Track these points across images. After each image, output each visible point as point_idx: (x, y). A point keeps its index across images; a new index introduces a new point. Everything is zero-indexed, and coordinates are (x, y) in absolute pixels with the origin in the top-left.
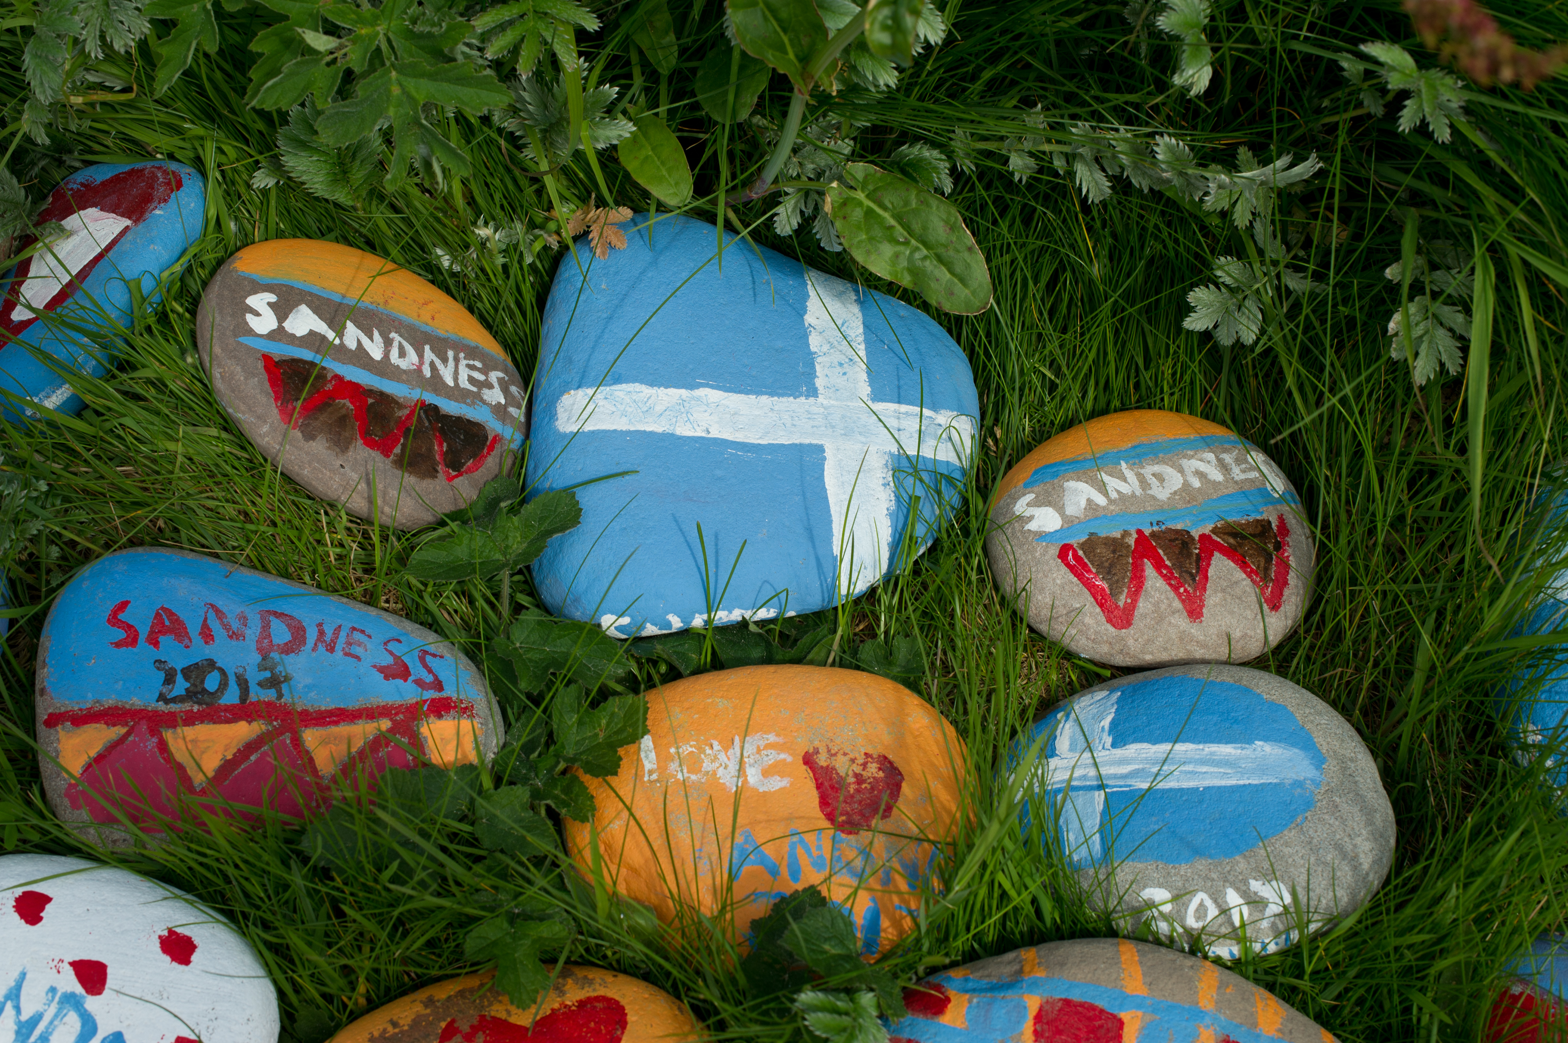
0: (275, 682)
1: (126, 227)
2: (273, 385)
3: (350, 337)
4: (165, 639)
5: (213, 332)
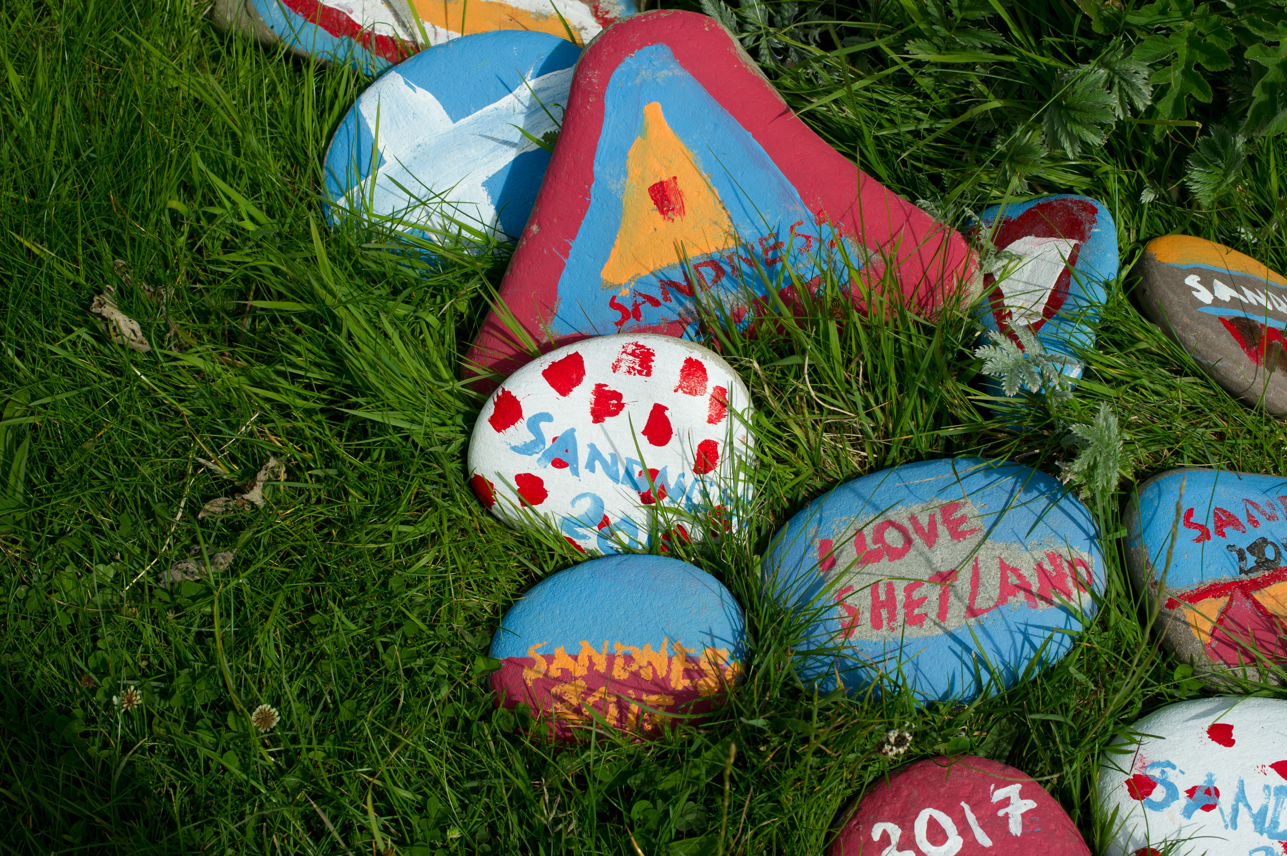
1: (1076, 245)
2: (1236, 338)
3: (1250, 297)
4: (1227, 530)
5: (1176, 308)
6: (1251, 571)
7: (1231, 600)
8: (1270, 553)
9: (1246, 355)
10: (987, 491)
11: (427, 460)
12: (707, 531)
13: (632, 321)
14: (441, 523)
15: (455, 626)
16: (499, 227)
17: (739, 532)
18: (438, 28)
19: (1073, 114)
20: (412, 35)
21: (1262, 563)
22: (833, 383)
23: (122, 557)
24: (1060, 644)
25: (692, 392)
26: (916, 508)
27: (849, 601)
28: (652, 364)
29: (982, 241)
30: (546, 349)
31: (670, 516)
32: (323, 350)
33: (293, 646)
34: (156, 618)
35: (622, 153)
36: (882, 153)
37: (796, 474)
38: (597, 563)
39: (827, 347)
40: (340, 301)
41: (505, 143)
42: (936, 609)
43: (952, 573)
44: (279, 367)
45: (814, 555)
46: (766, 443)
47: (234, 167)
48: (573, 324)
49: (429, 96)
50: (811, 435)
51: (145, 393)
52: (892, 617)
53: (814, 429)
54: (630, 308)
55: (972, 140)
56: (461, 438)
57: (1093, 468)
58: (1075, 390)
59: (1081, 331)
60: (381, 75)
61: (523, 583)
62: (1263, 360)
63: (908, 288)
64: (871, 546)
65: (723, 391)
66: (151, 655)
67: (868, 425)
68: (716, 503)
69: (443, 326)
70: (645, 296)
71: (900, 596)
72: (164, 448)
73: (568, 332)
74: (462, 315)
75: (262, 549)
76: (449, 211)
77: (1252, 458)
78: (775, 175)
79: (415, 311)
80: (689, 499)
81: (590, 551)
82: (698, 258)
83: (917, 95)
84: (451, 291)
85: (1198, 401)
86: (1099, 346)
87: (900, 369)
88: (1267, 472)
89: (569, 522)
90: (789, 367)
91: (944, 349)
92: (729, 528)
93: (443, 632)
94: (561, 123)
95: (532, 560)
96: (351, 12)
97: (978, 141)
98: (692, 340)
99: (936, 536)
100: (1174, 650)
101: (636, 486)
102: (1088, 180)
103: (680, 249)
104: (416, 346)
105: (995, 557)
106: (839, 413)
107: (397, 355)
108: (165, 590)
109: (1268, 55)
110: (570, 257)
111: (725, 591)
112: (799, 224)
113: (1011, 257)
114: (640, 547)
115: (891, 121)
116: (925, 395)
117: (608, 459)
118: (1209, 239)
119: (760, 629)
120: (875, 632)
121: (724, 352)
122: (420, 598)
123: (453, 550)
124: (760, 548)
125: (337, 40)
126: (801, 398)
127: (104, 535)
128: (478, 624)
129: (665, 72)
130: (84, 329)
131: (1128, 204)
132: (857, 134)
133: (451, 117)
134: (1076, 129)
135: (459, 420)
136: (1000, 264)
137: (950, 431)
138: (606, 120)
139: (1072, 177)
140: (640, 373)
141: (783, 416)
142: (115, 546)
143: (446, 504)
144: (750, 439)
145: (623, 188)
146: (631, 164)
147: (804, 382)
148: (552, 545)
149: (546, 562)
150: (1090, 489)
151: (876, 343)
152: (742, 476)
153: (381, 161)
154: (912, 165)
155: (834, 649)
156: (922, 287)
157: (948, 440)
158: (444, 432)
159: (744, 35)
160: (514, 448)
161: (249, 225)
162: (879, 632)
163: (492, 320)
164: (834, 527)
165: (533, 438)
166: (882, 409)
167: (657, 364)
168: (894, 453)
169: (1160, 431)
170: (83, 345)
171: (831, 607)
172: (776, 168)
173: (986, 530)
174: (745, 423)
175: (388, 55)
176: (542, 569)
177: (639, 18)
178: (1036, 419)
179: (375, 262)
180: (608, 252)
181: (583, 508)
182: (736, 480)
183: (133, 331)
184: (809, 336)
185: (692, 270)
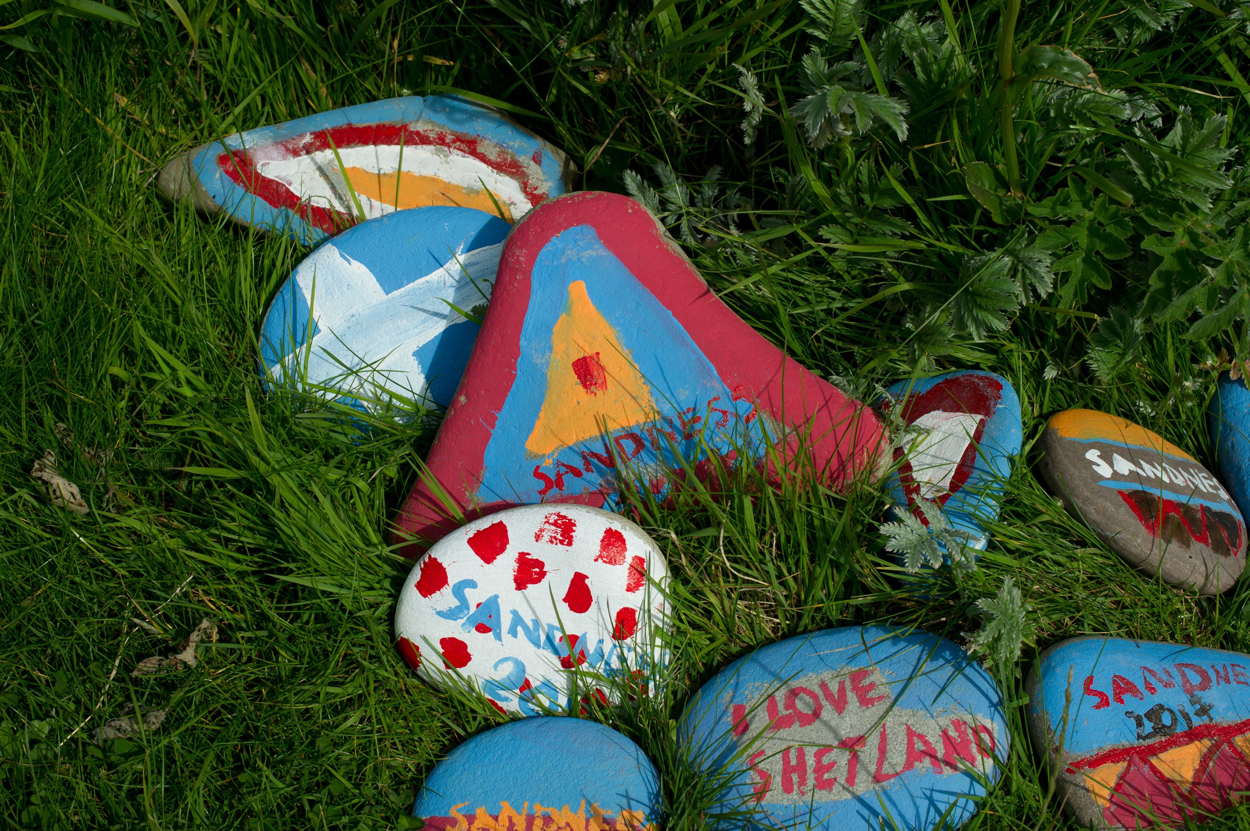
0: (1204, 711)
1: (981, 420)
2: (1135, 510)
3: (1148, 470)
4: (1126, 697)
5: (1077, 482)
6: (1148, 737)
7: (1129, 766)
8: (1166, 719)
9: (1143, 528)
10: (895, 659)
11: (355, 623)
12: (624, 695)
13: (555, 491)
14: (368, 685)
15: (380, 785)
16: (429, 395)
17: (656, 696)
18: (373, 201)
19: (978, 300)
20: (348, 208)
21: (1159, 729)
22: (748, 555)
23: (57, 713)
24: (964, 809)
25: (612, 561)
26: (826, 675)
27: (761, 766)
28: (573, 534)
29: (892, 417)
30: (472, 516)
31: (589, 680)
32: (257, 515)
33: (222, 802)
34: (89, 774)
35: (547, 329)
36: (797, 330)
37: (712, 640)
38: (518, 725)
39: (742, 521)
40: (274, 469)
41: (436, 314)
42: (845, 774)
43: (861, 739)
44: (214, 531)
45: (729, 720)
46: (683, 610)
47: (174, 334)
48: (498, 492)
49: (364, 269)
50: (726, 602)
51: (83, 552)
52: (803, 781)
53: (729, 597)
54: (553, 478)
55: (883, 319)
56: (389, 602)
57: (997, 640)
58: (979, 560)
59: (986, 504)
60: (318, 246)
61: (447, 742)
62: (1160, 532)
63: (820, 462)
64: (783, 712)
65: (642, 560)
66: (83, 810)
67: (781, 593)
68: (634, 669)
69: (373, 491)
70: (567, 467)
71: (811, 761)
72: (100, 606)
73: (493, 500)
74: (391, 480)
75: (193, 707)
76: (381, 380)
77: (1150, 625)
78: (694, 352)
79: (346, 476)
80: (607, 663)
81: (512, 713)
82: (619, 431)
83: (831, 275)
84: (381, 457)
85: (1097, 571)
86: (1002, 518)
87: (812, 540)
88: (1164, 640)
89: (491, 684)
90: (705, 539)
91: (855, 521)
92: (646, 692)
93: (368, 791)
94: (489, 297)
95: (455, 721)
96: (290, 184)
97: (889, 320)
98: (613, 511)
99: (846, 702)
100: (1074, 814)
101: (556, 652)
102: (993, 357)
103: (600, 421)
104: (346, 511)
105: (902, 723)
106: (753, 582)
107: (328, 521)
108: (98, 746)
109: (1163, 245)
110: (497, 427)
111: (641, 753)
112: (715, 399)
113: (920, 431)
114: (560, 710)
115: (805, 299)
116: (836, 565)
117: (530, 624)
118: (1109, 412)
119: (675, 791)
120: (786, 795)
121: (643, 523)
122: (347, 757)
123: (379, 710)
124: (676, 712)
125: (275, 211)
126: (717, 567)
127: (40, 691)
128: (402, 783)
129: (590, 252)
130: (25, 490)
131: (1032, 380)
132: (773, 311)
133: (384, 289)
134: (982, 315)
135: (387, 584)
136: (909, 437)
137: (860, 600)
138: (533, 297)
139: (979, 354)
140: (562, 542)
141: (699, 585)
142: (50, 702)
143: (372, 667)
144: (667, 606)
145: (548, 363)
146: (557, 341)
147: (719, 553)
148: (475, 707)
149: (468, 722)
150: (993, 659)
151: (788, 516)
152: (658, 641)
153: (316, 330)
154: (826, 341)
155: (746, 813)
156: (834, 461)
157: (858, 608)
158: (371, 596)
159: (666, 214)
160: (440, 613)
161: (187, 391)
162: (790, 796)
163: (420, 487)
164: (747, 692)
165: (457, 603)
166: (795, 578)
167: (578, 534)
168: (806, 620)
169: (1061, 600)
170: (24, 505)
171: (744, 771)
172: (695, 346)
173: (893, 697)
174: (662, 591)
175: (325, 226)
176: (465, 729)
177: (565, 199)
178: (942, 589)
179: (309, 429)
180: (533, 424)
181: (506, 671)
182: (653, 645)
183: (72, 494)
184: (724, 511)
185: (613, 443)
